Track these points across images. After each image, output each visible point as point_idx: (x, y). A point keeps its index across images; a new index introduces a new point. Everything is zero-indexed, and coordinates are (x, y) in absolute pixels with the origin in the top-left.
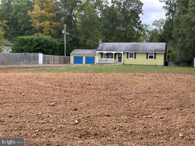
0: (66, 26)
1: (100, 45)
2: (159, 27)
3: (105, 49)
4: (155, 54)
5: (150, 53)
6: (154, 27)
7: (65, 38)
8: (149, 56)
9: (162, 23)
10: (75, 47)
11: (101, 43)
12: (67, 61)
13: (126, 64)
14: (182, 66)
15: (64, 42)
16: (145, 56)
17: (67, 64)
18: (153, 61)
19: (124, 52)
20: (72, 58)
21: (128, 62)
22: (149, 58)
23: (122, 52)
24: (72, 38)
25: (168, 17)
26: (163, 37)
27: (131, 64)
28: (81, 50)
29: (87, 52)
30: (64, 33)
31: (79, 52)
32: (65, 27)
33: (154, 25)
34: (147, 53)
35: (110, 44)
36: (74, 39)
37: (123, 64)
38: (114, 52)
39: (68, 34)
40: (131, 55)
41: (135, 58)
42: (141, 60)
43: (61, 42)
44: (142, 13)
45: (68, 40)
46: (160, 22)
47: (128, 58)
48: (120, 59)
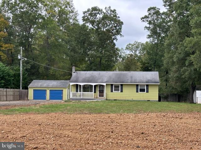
0: (23, 49)
1: (74, 74)
2: (134, 51)
3: (80, 79)
4: (147, 86)
5: (141, 85)
6: (128, 52)
7: (21, 65)
8: (140, 89)
9: (137, 47)
10: (34, 77)
11: (74, 71)
12: (23, 97)
13: (110, 100)
14: (170, 101)
15: (20, 70)
16: (135, 89)
17: (24, 100)
18: (144, 96)
19: (106, 84)
20: (31, 92)
21: (112, 97)
22: (140, 91)
23: (105, 84)
24: (31, 65)
25: (152, 40)
26: (146, 65)
27: (116, 100)
28: (43, 81)
29: (51, 83)
30: (19, 58)
31: (40, 84)
32: (21, 50)
33: (128, 49)
34: (137, 85)
35: (86, 73)
36: (33, 67)
37: (106, 99)
38: (93, 84)
39: (26, 59)
40: (117, 88)
41: (122, 91)
42: (129, 94)
43: (16, 70)
44: (121, 35)
45: (25, 68)
46: (135, 46)
47: (113, 92)
48: (101, 92)
